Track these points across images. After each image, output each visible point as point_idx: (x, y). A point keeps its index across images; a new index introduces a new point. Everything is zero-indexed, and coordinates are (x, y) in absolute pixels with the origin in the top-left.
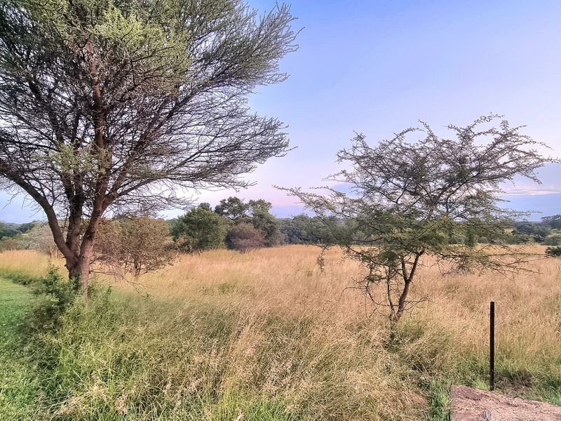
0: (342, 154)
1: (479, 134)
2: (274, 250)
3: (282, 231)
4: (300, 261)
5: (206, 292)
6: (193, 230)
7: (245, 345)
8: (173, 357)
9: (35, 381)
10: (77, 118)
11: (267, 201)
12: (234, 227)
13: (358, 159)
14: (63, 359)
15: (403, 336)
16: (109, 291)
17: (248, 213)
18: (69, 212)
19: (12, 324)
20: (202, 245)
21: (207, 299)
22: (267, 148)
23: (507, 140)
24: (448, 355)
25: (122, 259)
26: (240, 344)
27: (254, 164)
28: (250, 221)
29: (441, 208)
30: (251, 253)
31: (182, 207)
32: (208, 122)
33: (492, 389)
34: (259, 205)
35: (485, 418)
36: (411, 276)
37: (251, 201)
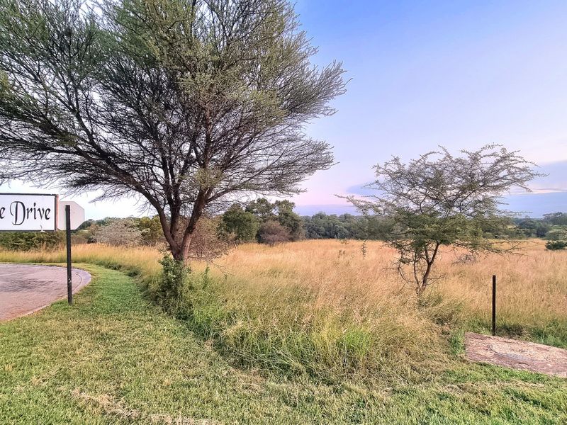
1: (485, 156)
2: (298, 244)
3: (304, 227)
6: (231, 227)
12: (264, 224)
17: (275, 212)
20: (238, 240)
23: (506, 160)
24: (462, 315)
28: (276, 219)
29: (455, 209)
30: (279, 246)
33: (493, 335)
34: (284, 205)
35: (489, 348)
36: (433, 260)
37: (277, 201)
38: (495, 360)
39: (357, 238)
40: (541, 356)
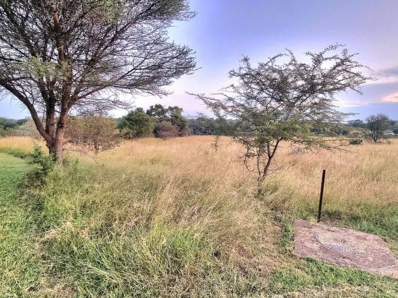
0: (232, 73)
1: (326, 59)
2: (184, 138)
3: (189, 127)
4: (201, 145)
5: (141, 163)
6: (133, 125)
7: (167, 196)
8: (120, 203)
9: (30, 218)
10: (46, 42)
11: (180, 107)
12: (159, 123)
13: (242, 77)
14: (47, 205)
15: (267, 190)
16: (77, 162)
17: (168, 115)
18: (46, 110)
19: (14, 182)
20: (138, 135)
21: (142, 168)
22: (181, 68)
23: (344, 65)
24: (293, 201)
25: (85, 142)
26: (164, 195)
27: (172, 79)
28: (169, 120)
30: (170, 140)
31: (124, 107)
32: (140, 47)
33: (318, 222)
34: (175, 110)
35: (315, 240)
36: (273, 154)
37: (170, 107)
38: (321, 254)
39: (226, 135)
40: (361, 248)
